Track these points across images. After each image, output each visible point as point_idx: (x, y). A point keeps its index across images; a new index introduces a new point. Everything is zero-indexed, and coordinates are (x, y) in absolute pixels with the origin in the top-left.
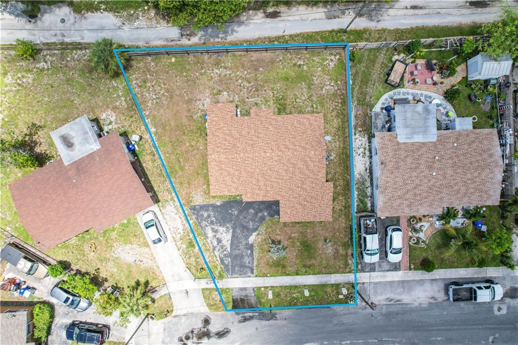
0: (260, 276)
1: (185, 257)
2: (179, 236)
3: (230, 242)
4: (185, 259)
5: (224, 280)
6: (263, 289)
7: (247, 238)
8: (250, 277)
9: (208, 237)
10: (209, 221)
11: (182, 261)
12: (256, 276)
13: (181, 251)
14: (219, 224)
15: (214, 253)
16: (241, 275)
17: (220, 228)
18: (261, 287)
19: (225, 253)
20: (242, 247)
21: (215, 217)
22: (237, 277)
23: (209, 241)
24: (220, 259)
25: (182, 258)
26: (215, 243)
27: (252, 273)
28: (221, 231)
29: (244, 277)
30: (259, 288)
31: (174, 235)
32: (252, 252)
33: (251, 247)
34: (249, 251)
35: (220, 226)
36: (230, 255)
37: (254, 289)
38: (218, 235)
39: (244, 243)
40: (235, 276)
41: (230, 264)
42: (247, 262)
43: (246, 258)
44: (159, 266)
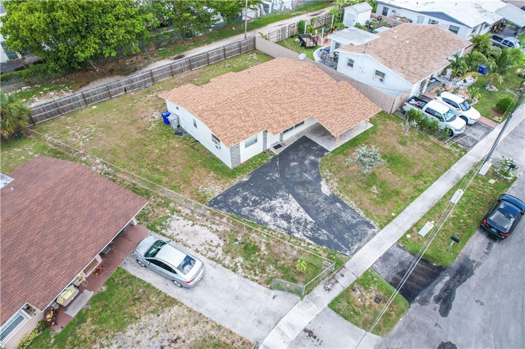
1: (256, 275)
2: (220, 250)
3: (301, 210)
4: (257, 278)
5: (347, 265)
6: (409, 236)
8: (374, 234)
9: (266, 224)
10: (251, 204)
11: (255, 284)
12: (381, 227)
13: (240, 270)
14: (267, 199)
15: (294, 237)
16: (360, 240)
17: (273, 202)
18: (405, 235)
19: (309, 227)
20: (323, 206)
21: (254, 195)
22: (359, 248)
23: (272, 227)
24: (311, 239)
25: (253, 280)
26: (284, 224)
27: (371, 227)
28: (278, 205)
29: (368, 241)
31: (211, 254)
32: (342, 203)
34: (338, 204)
35: (271, 199)
36: (318, 226)
38: (279, 212)
39: (321, 199)
40: (356, 247)
41: (332, 237)
42: (350, 218)
43: (343, 214)
44: (218, 323)
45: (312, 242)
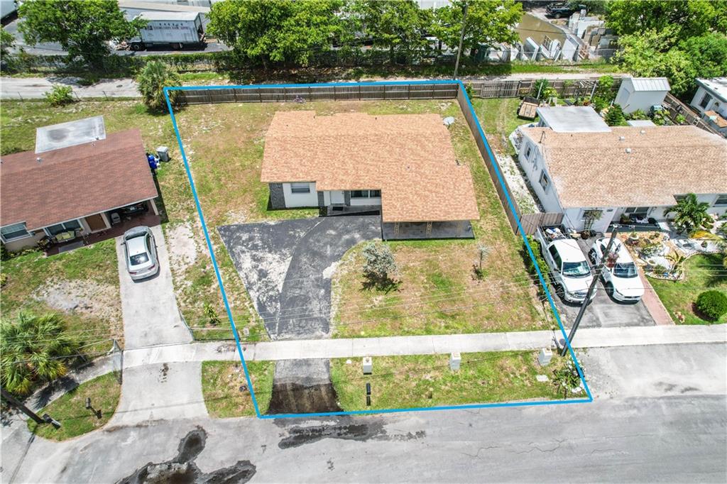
0: (343, 337)
1: (185, 302)
2: (184, 268)
3: (283, 276)
4: (183, 304)
5: (260, 345)
6: (349, 362)
7: (320, 269)
8: (319, 338)
9: (241, 269)
10: (249, 246)
11: (176, 307)
12: (335, 336)
13: (180, 291)
14: (267, 250)
15: (248, 293)
16: (299, 334)
17: (269, 255)
18: (346, 359)
19: (271, 293)
20: (307, 284)
21: (262, 239)
22: (290, 339)
23: (242, 274)
24: (259, 303)
25: (179, 304)
26: (254, 277)
27: (326, 329)
28: (270, 260)
29: (306, 339)
30: (341, 361)
31: (176, 267)
32: (328, 292)
33: (327, 285)
34: (323, 291)
35: (270, 252)
36: (280, 298)
37: (327, 364)
38: (263, 266)
39: (312, 277)
40: (287, 336)
41: (279, 314)
42: (316, 310)
43: (315, 302)
45: (256, 307)
